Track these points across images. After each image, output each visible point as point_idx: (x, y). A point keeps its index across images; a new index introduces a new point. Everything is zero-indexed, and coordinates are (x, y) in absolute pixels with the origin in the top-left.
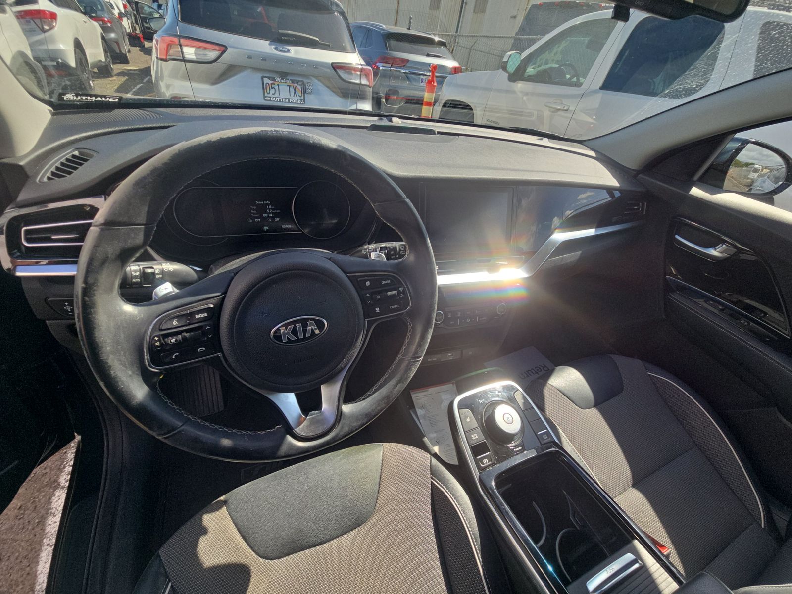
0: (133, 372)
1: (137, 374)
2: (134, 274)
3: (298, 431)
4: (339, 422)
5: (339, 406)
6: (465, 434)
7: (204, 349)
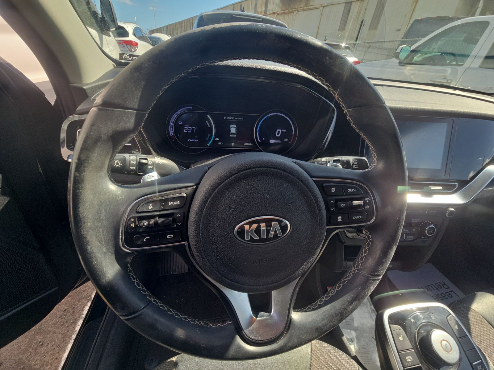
0: (108, 250)
1: (111, 252)
2: (132, 162)
3: (247, 333)
4: (288, 330)
5: (289, 313)
6: (398, 353)
7: (172, 236)
